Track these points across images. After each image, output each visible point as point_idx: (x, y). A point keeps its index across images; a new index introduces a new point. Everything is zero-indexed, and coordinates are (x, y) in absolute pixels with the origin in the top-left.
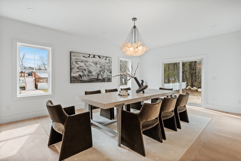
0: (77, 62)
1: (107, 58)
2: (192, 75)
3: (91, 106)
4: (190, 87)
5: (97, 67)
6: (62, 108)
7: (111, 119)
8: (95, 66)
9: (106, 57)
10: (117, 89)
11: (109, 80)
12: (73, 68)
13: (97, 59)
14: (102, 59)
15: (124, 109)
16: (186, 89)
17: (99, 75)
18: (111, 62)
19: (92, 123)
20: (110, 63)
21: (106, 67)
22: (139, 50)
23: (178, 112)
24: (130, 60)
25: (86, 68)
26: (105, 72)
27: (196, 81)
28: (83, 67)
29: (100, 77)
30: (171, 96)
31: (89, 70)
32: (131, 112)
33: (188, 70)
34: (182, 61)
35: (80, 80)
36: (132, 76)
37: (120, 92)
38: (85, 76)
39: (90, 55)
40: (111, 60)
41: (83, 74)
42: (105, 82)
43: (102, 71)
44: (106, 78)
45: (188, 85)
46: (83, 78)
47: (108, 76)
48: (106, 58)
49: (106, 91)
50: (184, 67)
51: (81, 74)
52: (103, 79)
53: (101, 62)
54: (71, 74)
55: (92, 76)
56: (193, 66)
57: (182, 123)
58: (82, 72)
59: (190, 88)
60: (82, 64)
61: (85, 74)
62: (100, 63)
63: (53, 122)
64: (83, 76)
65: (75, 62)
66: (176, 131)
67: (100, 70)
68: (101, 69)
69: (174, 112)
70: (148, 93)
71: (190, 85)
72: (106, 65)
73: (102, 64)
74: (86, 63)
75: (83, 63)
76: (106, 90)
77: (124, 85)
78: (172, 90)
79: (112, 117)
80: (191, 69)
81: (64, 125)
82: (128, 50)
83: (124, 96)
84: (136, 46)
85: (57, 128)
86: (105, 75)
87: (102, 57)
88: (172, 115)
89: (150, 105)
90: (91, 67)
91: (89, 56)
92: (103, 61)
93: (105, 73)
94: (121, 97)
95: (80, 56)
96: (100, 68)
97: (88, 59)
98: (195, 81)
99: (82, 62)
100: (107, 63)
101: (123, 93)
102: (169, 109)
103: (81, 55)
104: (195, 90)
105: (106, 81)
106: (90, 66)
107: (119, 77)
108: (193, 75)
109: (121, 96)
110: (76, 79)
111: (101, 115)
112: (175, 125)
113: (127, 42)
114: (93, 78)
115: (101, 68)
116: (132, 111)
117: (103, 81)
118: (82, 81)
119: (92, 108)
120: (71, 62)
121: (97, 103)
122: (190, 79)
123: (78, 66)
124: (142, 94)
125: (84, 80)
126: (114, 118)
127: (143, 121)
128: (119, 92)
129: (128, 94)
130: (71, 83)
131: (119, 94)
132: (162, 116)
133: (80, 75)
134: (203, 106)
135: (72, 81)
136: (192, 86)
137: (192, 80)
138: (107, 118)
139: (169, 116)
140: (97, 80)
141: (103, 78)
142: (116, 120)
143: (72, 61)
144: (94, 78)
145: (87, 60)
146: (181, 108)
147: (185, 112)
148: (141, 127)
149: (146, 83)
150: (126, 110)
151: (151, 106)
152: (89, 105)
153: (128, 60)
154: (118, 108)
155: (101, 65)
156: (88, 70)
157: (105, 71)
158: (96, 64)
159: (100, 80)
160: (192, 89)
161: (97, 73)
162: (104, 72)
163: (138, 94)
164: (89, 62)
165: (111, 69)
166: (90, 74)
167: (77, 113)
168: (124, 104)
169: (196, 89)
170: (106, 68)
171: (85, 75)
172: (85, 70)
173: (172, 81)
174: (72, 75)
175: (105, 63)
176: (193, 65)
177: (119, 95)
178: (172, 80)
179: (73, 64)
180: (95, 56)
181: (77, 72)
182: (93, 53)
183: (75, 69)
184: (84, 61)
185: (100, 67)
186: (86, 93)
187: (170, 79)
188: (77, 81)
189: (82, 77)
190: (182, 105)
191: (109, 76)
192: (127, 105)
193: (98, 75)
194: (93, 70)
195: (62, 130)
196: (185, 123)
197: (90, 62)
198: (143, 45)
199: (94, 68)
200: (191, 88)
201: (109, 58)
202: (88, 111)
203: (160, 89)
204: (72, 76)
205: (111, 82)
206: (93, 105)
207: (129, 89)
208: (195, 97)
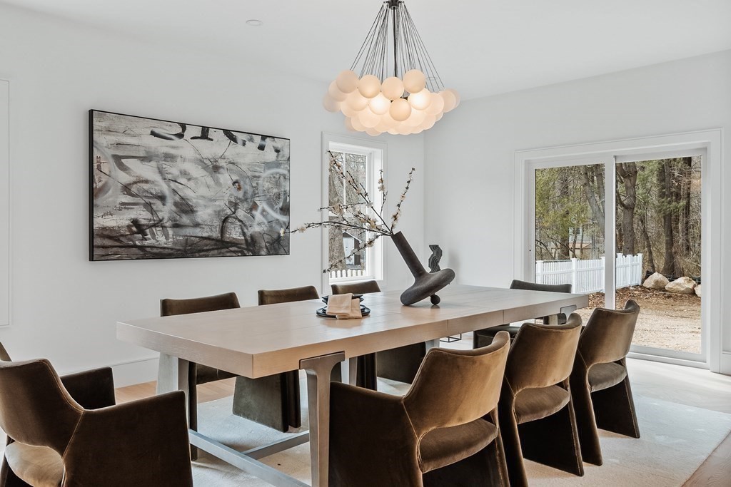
0: (123, 161)
1: (268, 139)
2: (669, 221)
3: (192, 365)
4: (661, 276)
5: (217, 183)
6: (56, 376)
7: (285, 430)
8: (210, 181)
9: (264, 137)
10: (312, 288)
11: (278, 246)
12: (103, 189)
13: (217, 147)
14: (244, 144)
15: (347, 378)
16: (641, 287)
17: (230, 220)
18: (286, 158)
19: (194, 448)
20: (280, 164)
21: (265, 184)
22: (413, 110)
23: (590, 390)
24: (379, 153)
25: (164, 188)
26: (260, 209)
27: (688, 248)
28: (153, 183)
29: (234, 233)
30: (561, 317)
31: (182, 198)
32: (378, 391)
33: (654, 199)
34: (615, 157)
35: (135, 246)
36: (384, 227)
37: (326, 299)
38: (163, 227)
39: (183, 126)
40: (285, 152)
41: (149, 216)
42: (256, 253)
43: (242, 201)
44: (262, 234)
45: (653, 267)
46: (149, 236)
47: (271, 227)
48: (263, 143)
49: (264, 298)
50: (634, 185)
51: (143, 216)
52: (246, 240)
53: (236, 160)
54: (95, 220)
55: (197, 225)
56: (678, 181)
57: (607, 441)
58: (148, 206)
59: (662, 282)
60: (146, 171)
61: (160, 215)
62: (233, 163)
63: (10, 441)
64: (150, 227)
65: (112, 161)
66: (578, 472)
67: (233, 200)
68: (240, 194)
69: (569, 388)
70: (454, 304)
71: (662, 267)
72: (263, 175)
73: (244, 168)
74: (167, 166)
75: (153, 164)
76: (261, 294)
77: (349, 271)
78: (566, 289)
79: (289, 418)
80: (664, 193)
81: (65, 454)
82: (363, 109)
83: (345, 318)
84: (400, 92)
85: (29, 467)
86: (259, 224)
87: (244, 137)
88: (559, 403)
89: (455, 358)
90: (191, 184)
91: (179, 130)
92: (247, 155)
93: (257, 214)
94: (329, 326)
95: (137, 131)
96: (233, 190)
97: (173, 147)
98: (684, 248)
99: (146, 159)
100: (268, 165)
101: (340, 308)
102: (545, 374)
103: (144, 129)
104: (683, 293)
105: (264, 251)
106: (183, 181)
107: (327, 230)
108: (677, 221)
109: (332, 321)
110: (118, 240)
111: (239, 409)
112: (572, 449)
113: (358, 69)
114: (200, 235)
115: (239, 189)
116: (384, 387)
117: (248, 250)
118: (148, 249)
119: (197, 374)
120: (95, 161)
121: (220, 349)
122: (664, 238)
123: (125, 178)
124: (429, 310)
125: (156, 244)
126: (297, 424)
127: (426, 426)
128: (320, 300)
129: (363, 310)
130: (92, 258)
131: (321, 312)
132: (513, 409)
133: (135, 222)
134: (708, 364)
135: (97, 252)
136: (672, 273)
137: (671, 243)
138: (268, 425)
139: (543, 408)
140: (220, 246)
141: (249, 239)
142: (308, 432)
143: (96, 154)
144: (205, 235)
145: (172, 151)
146: (603, 373)
147: (623, 389)
148: (418, 456)
149: (454, 259)
150: (354, 385)
151: (460, 362)
152: (181, 361)
153: (370, 150)
154: (313, 372)
155: (240, 175)
156: (177, 198)
157: (258, 203)
158: (216, 169)
159: (234, 243)
160: (670, 285)
161: (218, 213)
162: (255, 206)
163: (408, 309)
164: (179, 159)
165: (287, 194)
166: (185, 220)
167: (121, 400)
168: (341, 355)
169: (690, 286)
170: (260, 189)
171: (161, 221)
172: (162, 198)
173: (582, 250)
174: (99, 222)
175: (259, 167)
176: (676, 174)
177: (323, 315)
178: (578, 245)
179: (105, 168)
180: (211, 134)
181: (120, 210)
182: (197, 115)
183: (110, 192)
184: (157, 156)
185: (234, 183)
186: (168, 308)
187: (570, 238)
188: (120, 250)
189: (148, 231)
190: (607, 357)
191: (277, 227)
192: (361, 358)
193: (225, 221)
194: (198, 198)
195: (52, 479)
196: (620, 439)
197: (184, 160)
198: (432, 85)
199: (203, 191)
200: (666, 280)
201: (279, 144)
202: (176, 389)
203: (517, 285)
204: (95, 226)
205: (287, 253)
206: (201, 360)
207: (372, 287)
208: (683, 321)
